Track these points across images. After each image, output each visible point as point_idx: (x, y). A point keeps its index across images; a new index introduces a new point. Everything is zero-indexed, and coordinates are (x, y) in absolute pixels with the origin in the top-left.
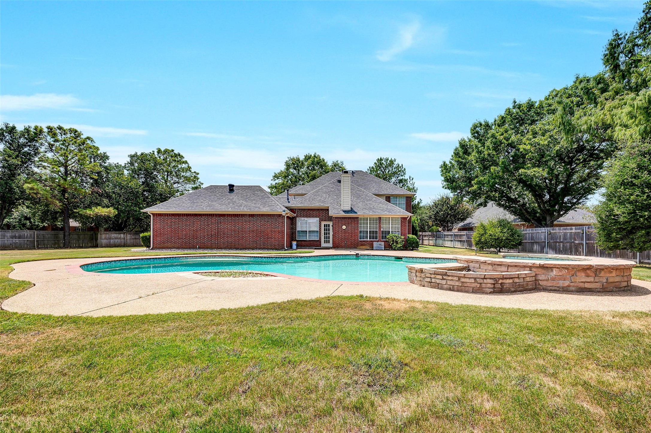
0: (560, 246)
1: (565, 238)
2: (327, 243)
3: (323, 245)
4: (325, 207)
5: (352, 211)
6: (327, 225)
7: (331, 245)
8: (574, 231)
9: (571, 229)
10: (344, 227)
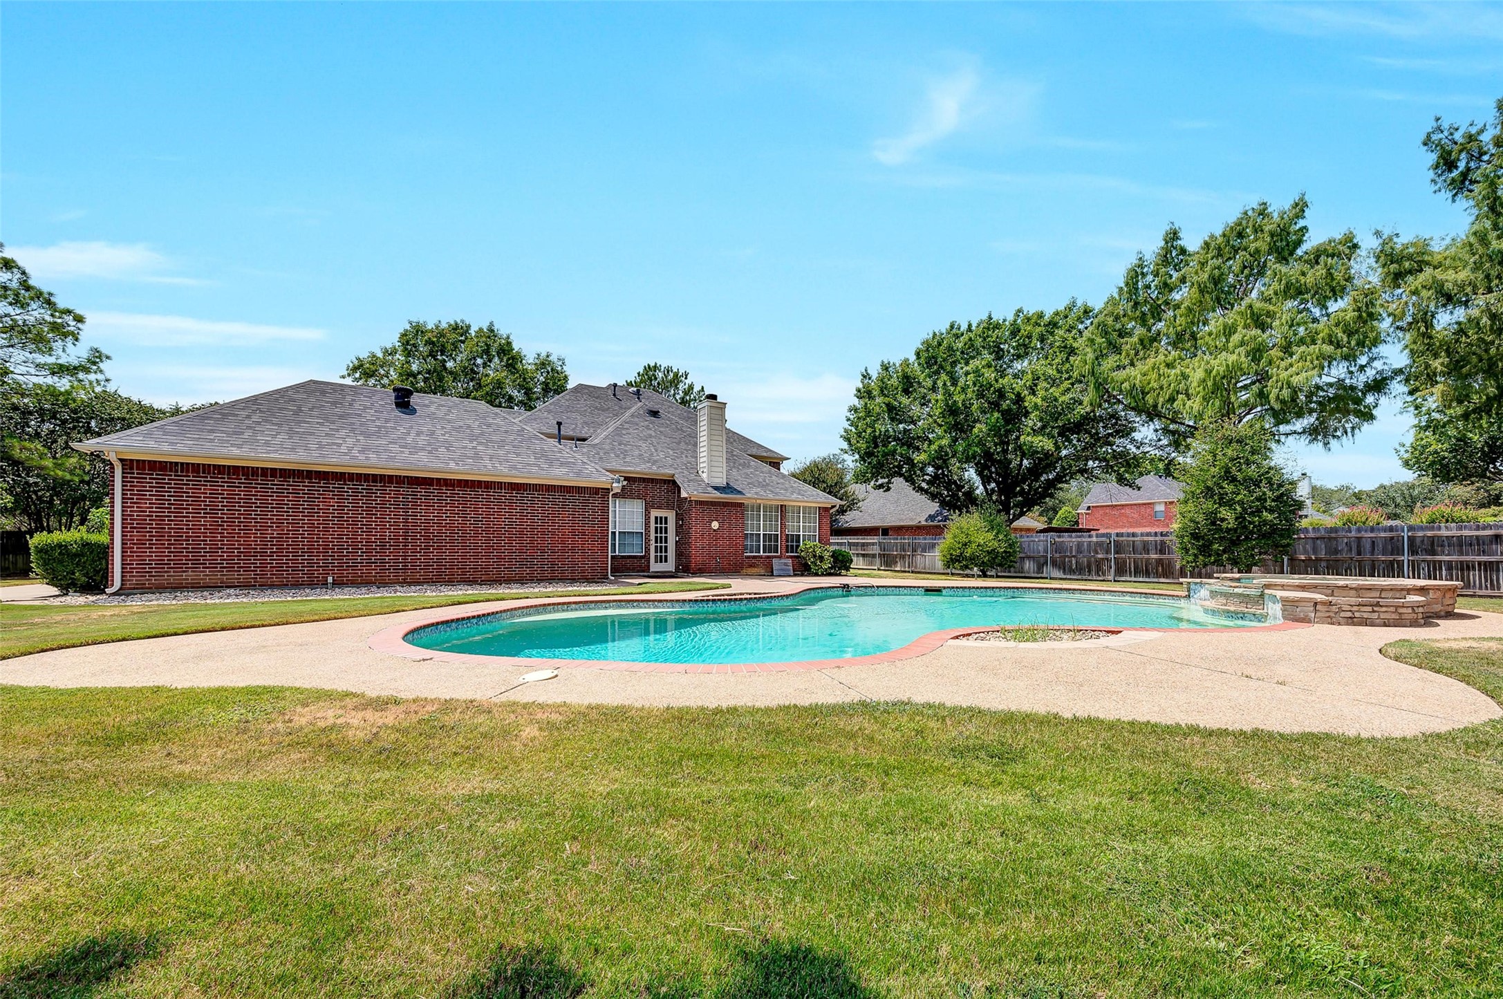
0: (1071, 562)
1: (1079, 550)
2: (661, 562)
3: (655, 567)
4: (663, 475)
5: (727, 489)
6: (661, 518)
7: (670, 566)
8: (1094, 539)
9: (1090, 536)
10: (715, 525)
